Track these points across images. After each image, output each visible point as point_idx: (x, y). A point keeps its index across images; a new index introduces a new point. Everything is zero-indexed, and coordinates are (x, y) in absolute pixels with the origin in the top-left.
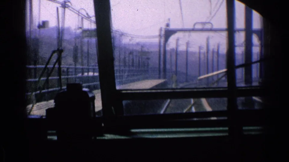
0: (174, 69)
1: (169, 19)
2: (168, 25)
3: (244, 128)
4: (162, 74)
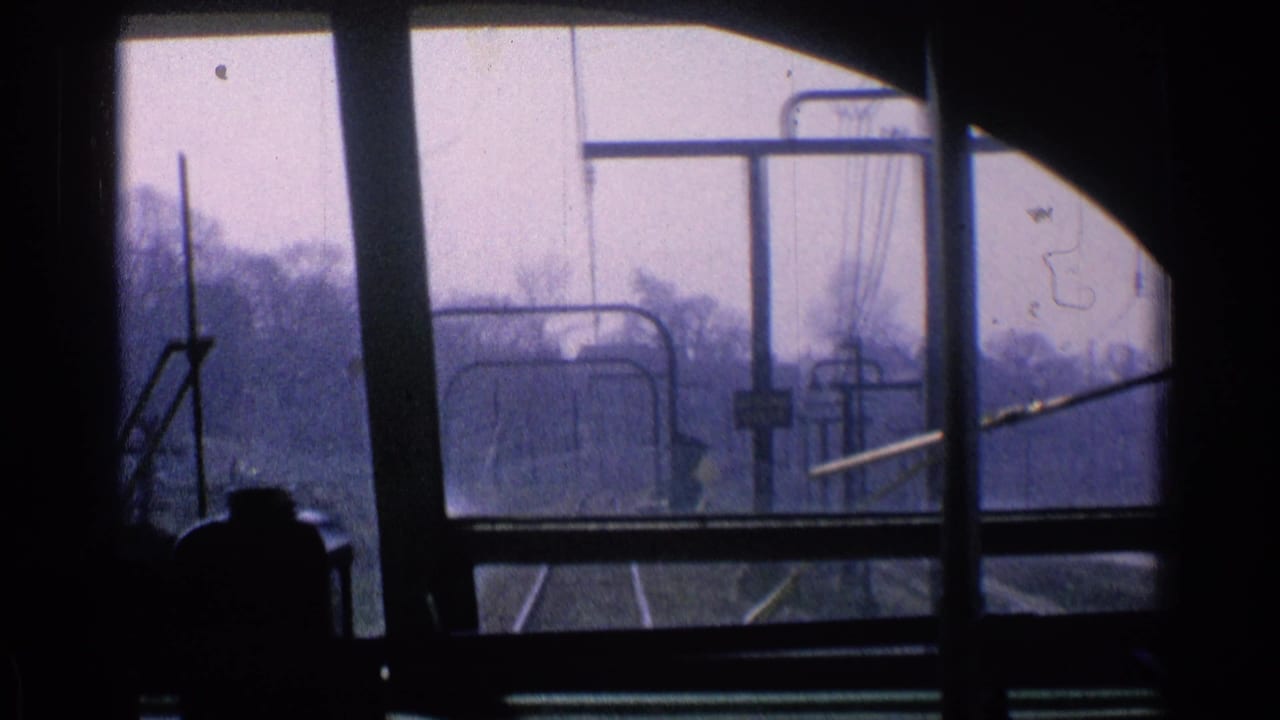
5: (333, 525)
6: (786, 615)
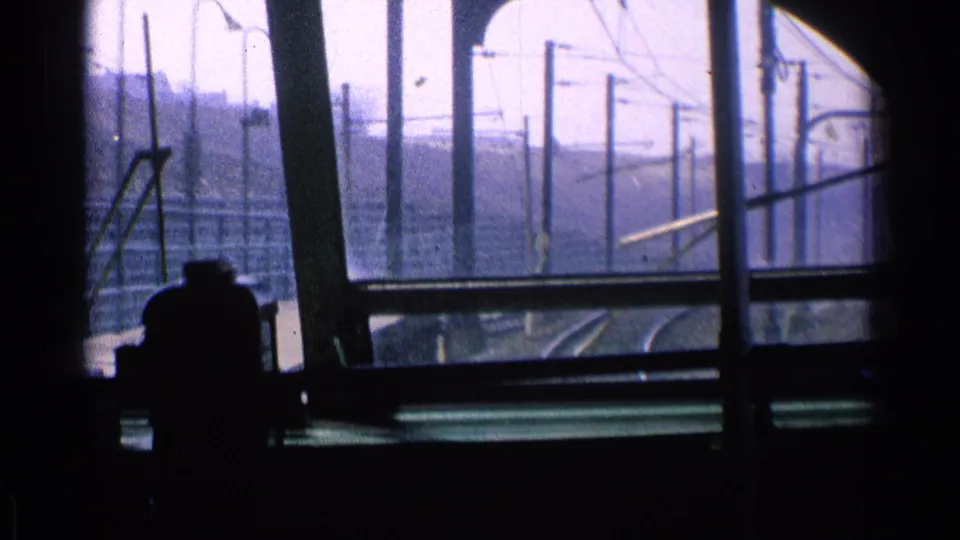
3: (776, 407)
6: (601, 351)
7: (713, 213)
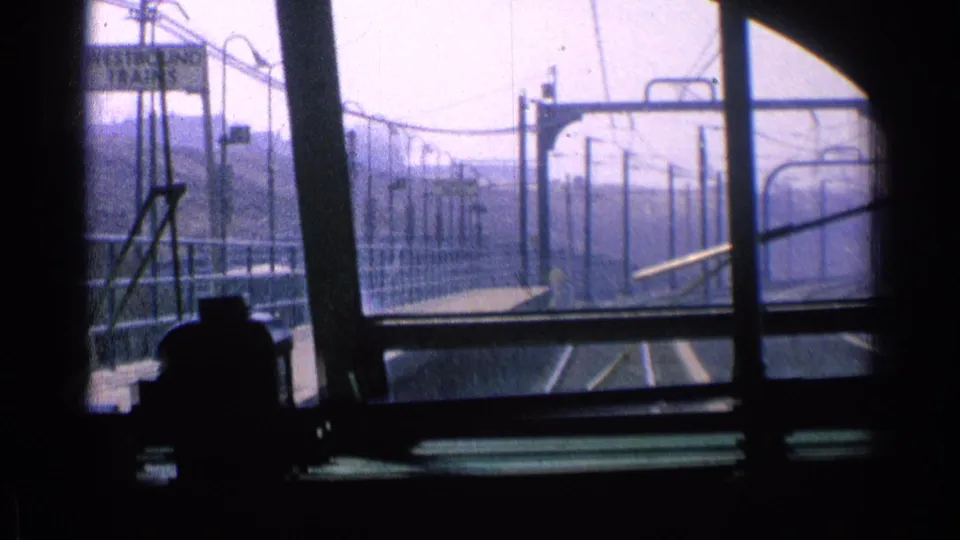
0: (579, 246)
1: (553, 70)
2: (549, 90)
3: (790, 439)
4: (534, 264)
5: (277, 324)
7: (726, 247)
